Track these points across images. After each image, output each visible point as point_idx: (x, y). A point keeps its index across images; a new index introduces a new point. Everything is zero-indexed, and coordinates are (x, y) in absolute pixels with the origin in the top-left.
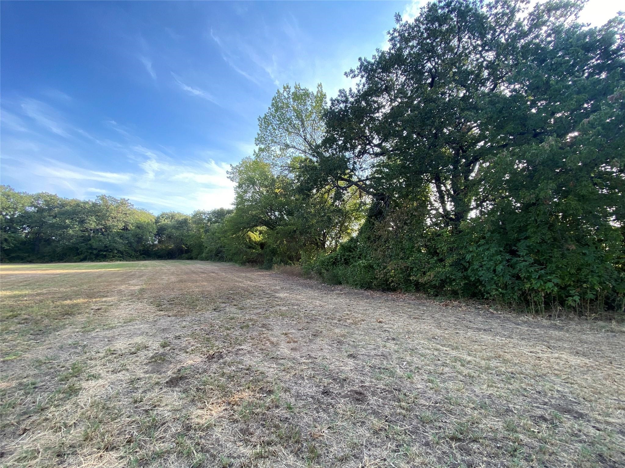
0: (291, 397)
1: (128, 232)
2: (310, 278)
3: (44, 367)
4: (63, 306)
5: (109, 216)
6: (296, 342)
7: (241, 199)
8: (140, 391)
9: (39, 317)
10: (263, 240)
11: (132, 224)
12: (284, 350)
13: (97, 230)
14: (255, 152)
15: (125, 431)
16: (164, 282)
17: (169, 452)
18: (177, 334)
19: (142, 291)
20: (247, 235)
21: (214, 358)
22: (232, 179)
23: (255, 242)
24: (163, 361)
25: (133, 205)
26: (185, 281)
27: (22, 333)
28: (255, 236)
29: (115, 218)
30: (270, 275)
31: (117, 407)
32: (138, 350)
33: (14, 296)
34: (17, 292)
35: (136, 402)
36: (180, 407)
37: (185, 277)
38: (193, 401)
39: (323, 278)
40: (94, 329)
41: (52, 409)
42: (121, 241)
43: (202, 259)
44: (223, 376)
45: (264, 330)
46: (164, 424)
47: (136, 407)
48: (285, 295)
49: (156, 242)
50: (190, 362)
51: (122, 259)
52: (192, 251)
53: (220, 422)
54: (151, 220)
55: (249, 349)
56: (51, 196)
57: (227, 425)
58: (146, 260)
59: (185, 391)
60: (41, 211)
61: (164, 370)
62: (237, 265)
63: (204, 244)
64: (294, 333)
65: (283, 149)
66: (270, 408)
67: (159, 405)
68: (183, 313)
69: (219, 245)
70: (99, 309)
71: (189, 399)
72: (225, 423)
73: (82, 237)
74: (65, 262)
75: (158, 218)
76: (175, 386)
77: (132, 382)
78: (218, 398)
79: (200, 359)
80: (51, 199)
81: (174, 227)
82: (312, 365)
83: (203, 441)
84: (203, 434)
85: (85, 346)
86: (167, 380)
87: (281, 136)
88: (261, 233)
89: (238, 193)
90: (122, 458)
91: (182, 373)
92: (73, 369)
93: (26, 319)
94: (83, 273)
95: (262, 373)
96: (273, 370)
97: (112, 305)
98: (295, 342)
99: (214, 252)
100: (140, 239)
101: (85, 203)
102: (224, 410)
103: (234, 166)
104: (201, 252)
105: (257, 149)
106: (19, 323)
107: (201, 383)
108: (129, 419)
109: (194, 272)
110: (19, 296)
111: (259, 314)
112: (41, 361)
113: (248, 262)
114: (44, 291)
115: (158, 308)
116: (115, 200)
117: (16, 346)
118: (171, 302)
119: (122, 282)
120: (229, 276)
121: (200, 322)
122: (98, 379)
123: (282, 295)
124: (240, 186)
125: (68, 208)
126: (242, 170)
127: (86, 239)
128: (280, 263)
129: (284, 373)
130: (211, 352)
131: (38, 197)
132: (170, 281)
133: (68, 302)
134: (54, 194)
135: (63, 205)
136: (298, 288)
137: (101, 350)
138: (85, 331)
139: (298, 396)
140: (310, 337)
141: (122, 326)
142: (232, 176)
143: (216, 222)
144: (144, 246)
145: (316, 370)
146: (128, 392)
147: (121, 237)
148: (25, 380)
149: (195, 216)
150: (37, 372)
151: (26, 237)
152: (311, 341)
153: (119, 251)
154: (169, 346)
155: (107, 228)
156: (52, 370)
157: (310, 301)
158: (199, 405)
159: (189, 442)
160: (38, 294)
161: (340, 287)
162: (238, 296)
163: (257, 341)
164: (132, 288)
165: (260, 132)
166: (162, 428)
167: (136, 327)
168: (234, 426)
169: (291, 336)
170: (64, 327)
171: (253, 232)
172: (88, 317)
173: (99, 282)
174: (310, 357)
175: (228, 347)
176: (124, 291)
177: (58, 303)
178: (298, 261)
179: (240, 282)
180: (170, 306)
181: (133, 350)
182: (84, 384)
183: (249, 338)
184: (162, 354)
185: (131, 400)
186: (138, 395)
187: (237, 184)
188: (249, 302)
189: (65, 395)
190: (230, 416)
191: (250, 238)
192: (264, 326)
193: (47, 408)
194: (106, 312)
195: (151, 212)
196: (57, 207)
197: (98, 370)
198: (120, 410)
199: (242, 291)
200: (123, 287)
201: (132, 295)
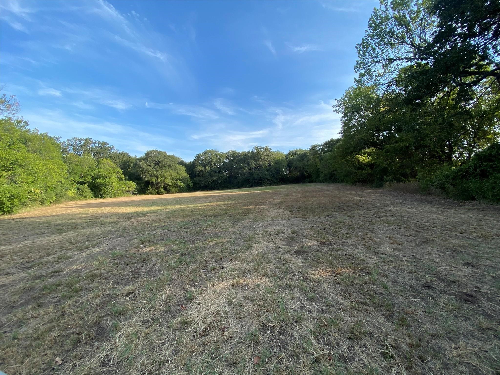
0: (389, 281)
1: (271, 167)
2: (430, 194)
3: (237, 235)
4: (244, 209)
5: (260, 159)
6: (401, 244)
7: (347, 127)
8: (280, 253)
9: (235, 214)
10: (372, 161)
11: (273, 162)
12: (387, 248)
13: (256, 168)
14: (355, 79)
15: (273, 270)
16: (294, 197)
17: (295, 287)
18: (301, 227)
19: (281, 202)
20: (356, 158)
21: (325, 244)
22: (338, 112)
23: (365, 164)
24: (292, 240)
25: (272, 149)
26: (307, 197)
27: (229, 221)
28: (364, 158)
29: (263, 159)
30: (381, 192)
31: (269, 258)
32: (279, 233)
33: (225, 204)
34: (226, 203)
35: (278, 258)
36: (302, 267)
37: (307, 194)
38: (310, 265)
39: (448, 193)
40: (258, 221)
41: (241, 253)
42: (268, 173)
43: (320, 182)
44: (331, 256)
45: (368, 232)
46: (292, 272)
47: (278, 261)
48: (395, 208)
49: (288, 172)
50: (309, 244)
51: (269, 184)
52: (312, 176)
53: (326, 281)
54: (283, 157)
55: (354, 243)
56: (233, 151)
57: (332, 284)
58: (283, 185)
59: (305, 259)
60: (230, 160)
61: (293, 245)
62: (348, 185)
63: (320, 170)
64: (399, 238)
65: (386, 65)
66: (367, 283)
67: (290, 263)
68: (306, 216)
69: (331, 170)
70: (260, 212)
71: (307, 264)
72: (330, 282)
73: (249, 173)
74: (244, 188)
75: (287, 155)
76: (300, 255)
77: (276, 248)
78: (327, 268)
79: (315, 244)
80: (234, 153)
81: (298, 160)
82: (415, 264)
83: (315, 287)
84: (315, 284)
85: (254, 228)
86: (295, 251)
87: (383, 53)
88: (369, 154)
89: (344, 122)
90: (271, 282)
91: (303, 249)
92: (249, 237)
93: (230, 215)
94: (252, 193)
95: (362, 260)
96: (373, 260)
97: (266, 210)
98: (398, 244)
99: (328, 176)
100: (278, 171)
101: (248, 152)
102: (330, 275)
103: (339, 99)
104: (318, 177)
105: (357, 76)
106: (228, 217)
107: (315, 257)
108: (275, 266)
109: (313, 191)
110: (227, 204)
111: (366, 221)
112: (236, 232)
113: (359, 182)
114: (236, 202)
115: (290, 213)
116: (262, 148)
117: (227, 225)
118: (298, 209)
119: (270, 198)
120: (341, 194)
121: (316, 222)
122: (260, 244)
123: (391, 209)
124: (345, 115)
125: (241, 157)
126: (346, 100)
127: (251, 174)
128: (392, 181)
129: (383, 264)
130: (323, 241)
131: (228, 153)
132: (298, 197)
133: (246, 207)
134: (234, 150)
135: (239, 156)
136: (412, 203)
137: (261, 231)
138: (254, 221)
139: (395, 282)
140: (418, 243)
141: (271, 221)
142: (337, 108)
143: (328, 151)
144: (281, 175)
145: (419, 268)
146: (274, 253)
147: (268, 171)
148: (231, 239)
149: (311, 149)
150: (235, 237)
151: (227, 175)
152: (417, 246)
153: (268, 180)
154: (296, 233)
155: (260, 166)
156: (241, 237)
157: (425, 214)
158: (314, 268)
159: (306, 285)
160: (234, 203)
161: (473, 203)
162: (348, 207)
163: (360, 239)
164: (276, 201)
165: (358, 59)
166: (292, 274)
167: (278, 221)
168: (337, 286)
169: (395, 239)
170: (245, 219)
171: (362, 155)
172: (255, 215)
173: (259, 198)
174: (414, 257)
175: (336, 239)
176: (271, 202)
177: (242, 208)
178: (414, 178)
179: (351, 198)
180: (298, 212)
181: (276, 233)
182: (254, 245)
183: (354, 236)
184: (292, 237)
185: (276, 257)
186: (279, 255)
187: (343, 115)
188: (357, 212)
189: (246, 248)
190: (335, 280)
191: (359, 161)
192: (368, 229)
193: (239, 252)
194: (263, 213)
195: (282, 152)
196: (237, 158)
197: (260, 239)
198: (270, 260)
199: (352, 205)
200: (271, 200)
201: (276, 204)
